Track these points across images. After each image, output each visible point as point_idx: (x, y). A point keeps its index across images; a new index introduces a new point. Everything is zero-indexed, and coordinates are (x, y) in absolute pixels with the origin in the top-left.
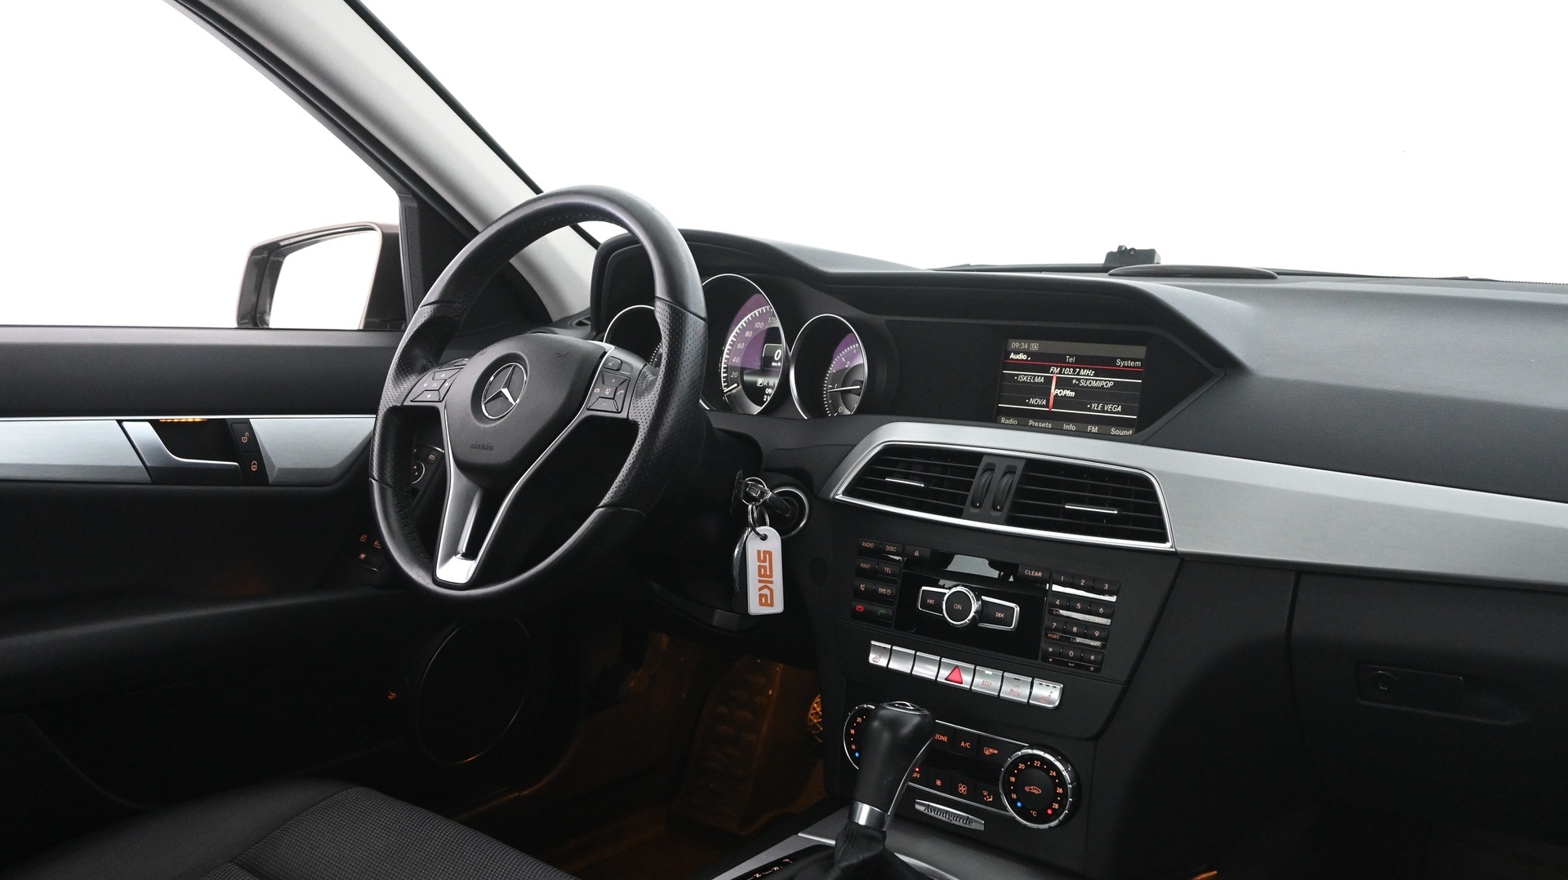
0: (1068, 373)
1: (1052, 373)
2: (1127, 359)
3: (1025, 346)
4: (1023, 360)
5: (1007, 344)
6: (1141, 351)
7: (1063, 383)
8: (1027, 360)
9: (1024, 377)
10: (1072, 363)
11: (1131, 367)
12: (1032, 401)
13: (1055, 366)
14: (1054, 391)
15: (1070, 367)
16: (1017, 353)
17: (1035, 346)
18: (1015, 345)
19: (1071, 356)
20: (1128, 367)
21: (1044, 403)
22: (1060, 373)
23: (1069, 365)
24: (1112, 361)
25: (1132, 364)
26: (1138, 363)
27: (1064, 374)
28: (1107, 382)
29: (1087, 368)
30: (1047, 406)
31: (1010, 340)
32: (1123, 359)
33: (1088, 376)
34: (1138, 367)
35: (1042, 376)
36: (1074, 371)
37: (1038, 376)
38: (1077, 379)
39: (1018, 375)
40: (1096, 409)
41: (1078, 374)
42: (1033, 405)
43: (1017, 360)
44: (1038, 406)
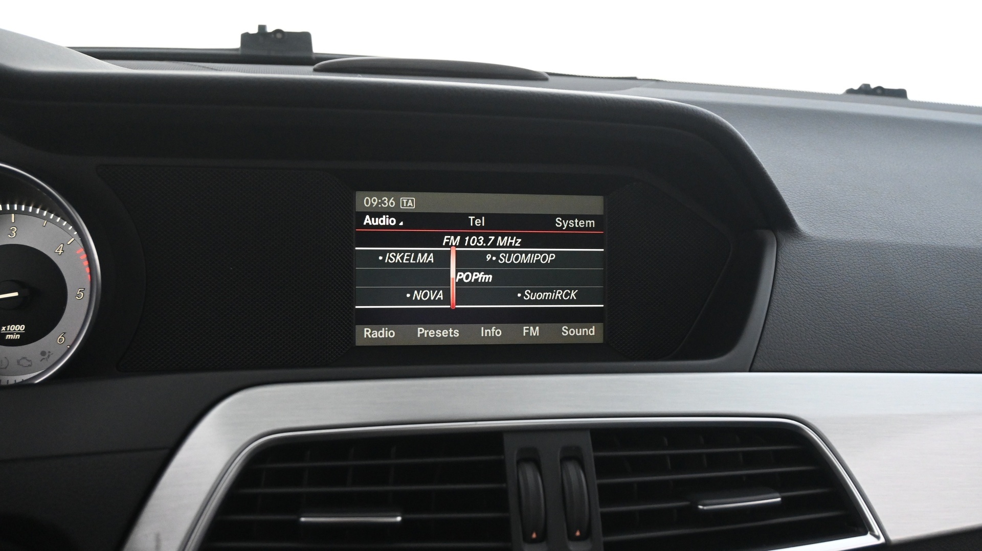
0: (476, 243)
1: (447, 245)
2: (572, 217)
3: (389, 202)
4: (389, 227)
5: (351, 201)
6: (595, 204)
7: (467, 262)
8: (397, 226)
9: (395, 256)
10: (481, 228)
11: (579, 229)
12: (418, 295)
13: (450, 234)
14: (454, 276)
15: (478, 235)
16: (376, 214)
17: (408, 203)
18: (369, 201)
19: (478, 216)
20: (574, 228)
21: (441, 295)
22: (462, 244)
23: (477, 231)
24: (548, 220)
25: (581, 223)
26: (591, 223)
27: (469, 246)
28: (546, 256)
29: (508, 235)
30: (447, 300)
31: (359, 194)
32: (565, 217)
33: (511, 246)
34: (591, 229)
35: (429, 252)
36: (486, 240)
37: (423, 253)
38: (496, 254)
39: (384, 253)
40: (533, 298)
41: (494, 245)
42: (421, 302)
43: (379, 226)
44: (429, 302)
